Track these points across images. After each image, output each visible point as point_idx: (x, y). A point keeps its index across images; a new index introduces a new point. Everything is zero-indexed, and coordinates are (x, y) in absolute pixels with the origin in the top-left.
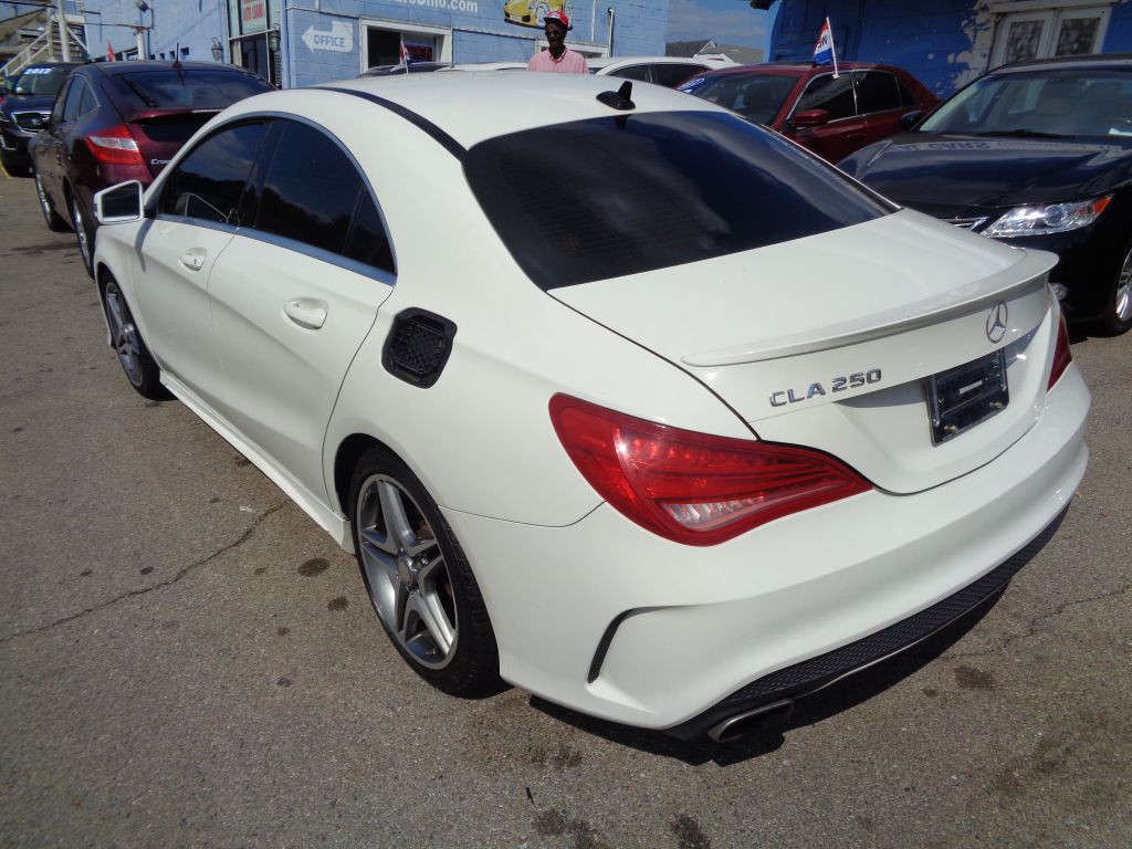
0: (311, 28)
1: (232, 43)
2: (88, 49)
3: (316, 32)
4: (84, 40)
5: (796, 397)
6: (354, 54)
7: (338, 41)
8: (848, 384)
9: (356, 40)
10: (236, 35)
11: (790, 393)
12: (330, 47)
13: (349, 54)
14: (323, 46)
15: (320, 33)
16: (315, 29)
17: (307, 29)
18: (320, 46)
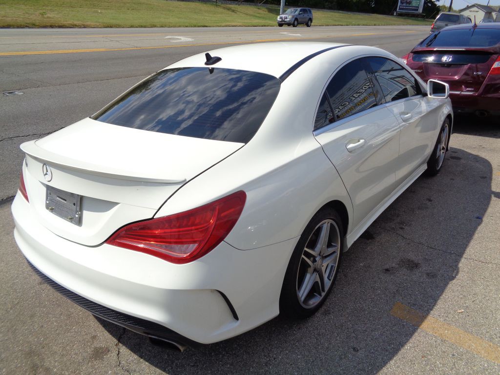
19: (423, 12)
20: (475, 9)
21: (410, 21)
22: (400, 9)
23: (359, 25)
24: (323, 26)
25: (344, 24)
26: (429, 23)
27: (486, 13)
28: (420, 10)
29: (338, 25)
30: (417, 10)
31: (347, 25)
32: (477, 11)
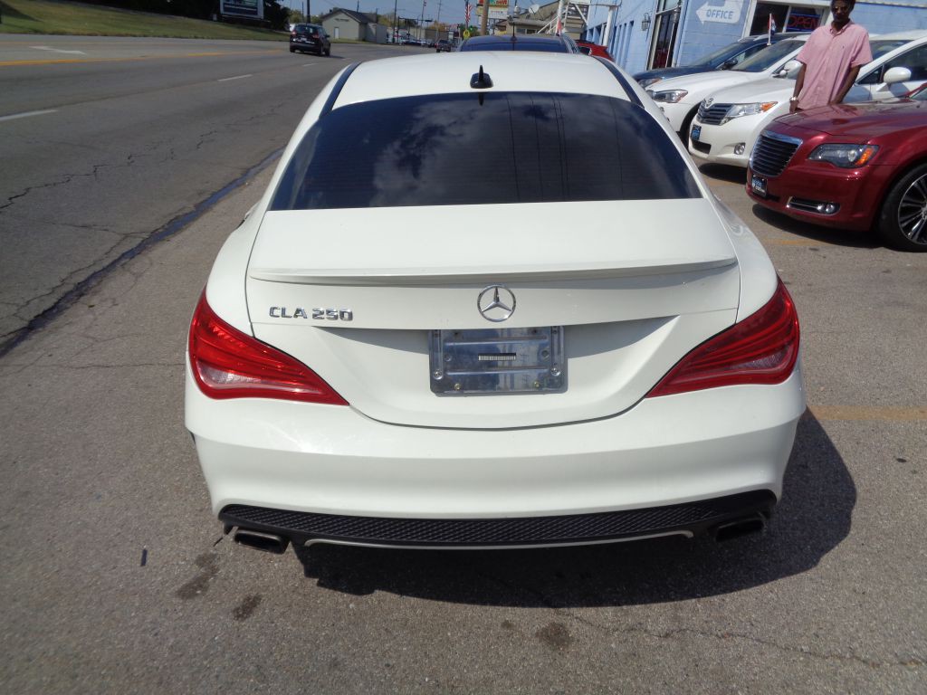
0: (707, 3)
1: (657, 17)
2: (587, 22)
3: (709, 7)
4: (586, 16)
5: (287, 314)
6: (739, 26)
7: (727, 15)
8: (325, 316)
9: (743, 14)
10: (661, 11)
11: (284, 310)
12: (719, 19)
13: (734, 25)
14: (713, 19)
15: (713, 8)
16: (709, 5)
17: (702, 5)
18: (710, 19)
19: (265, 18)
20: (342, 16)
21: (248, 32)
22: (226, 9)
23: (166, 36)
24: (96, 35)
25: (137, 33)
26: (280, 37)
27: (361, 24)
28: (261, 14)
29: (127, 35)
30: (256, 13)
31: (145, 36)
32: (347, 21)
